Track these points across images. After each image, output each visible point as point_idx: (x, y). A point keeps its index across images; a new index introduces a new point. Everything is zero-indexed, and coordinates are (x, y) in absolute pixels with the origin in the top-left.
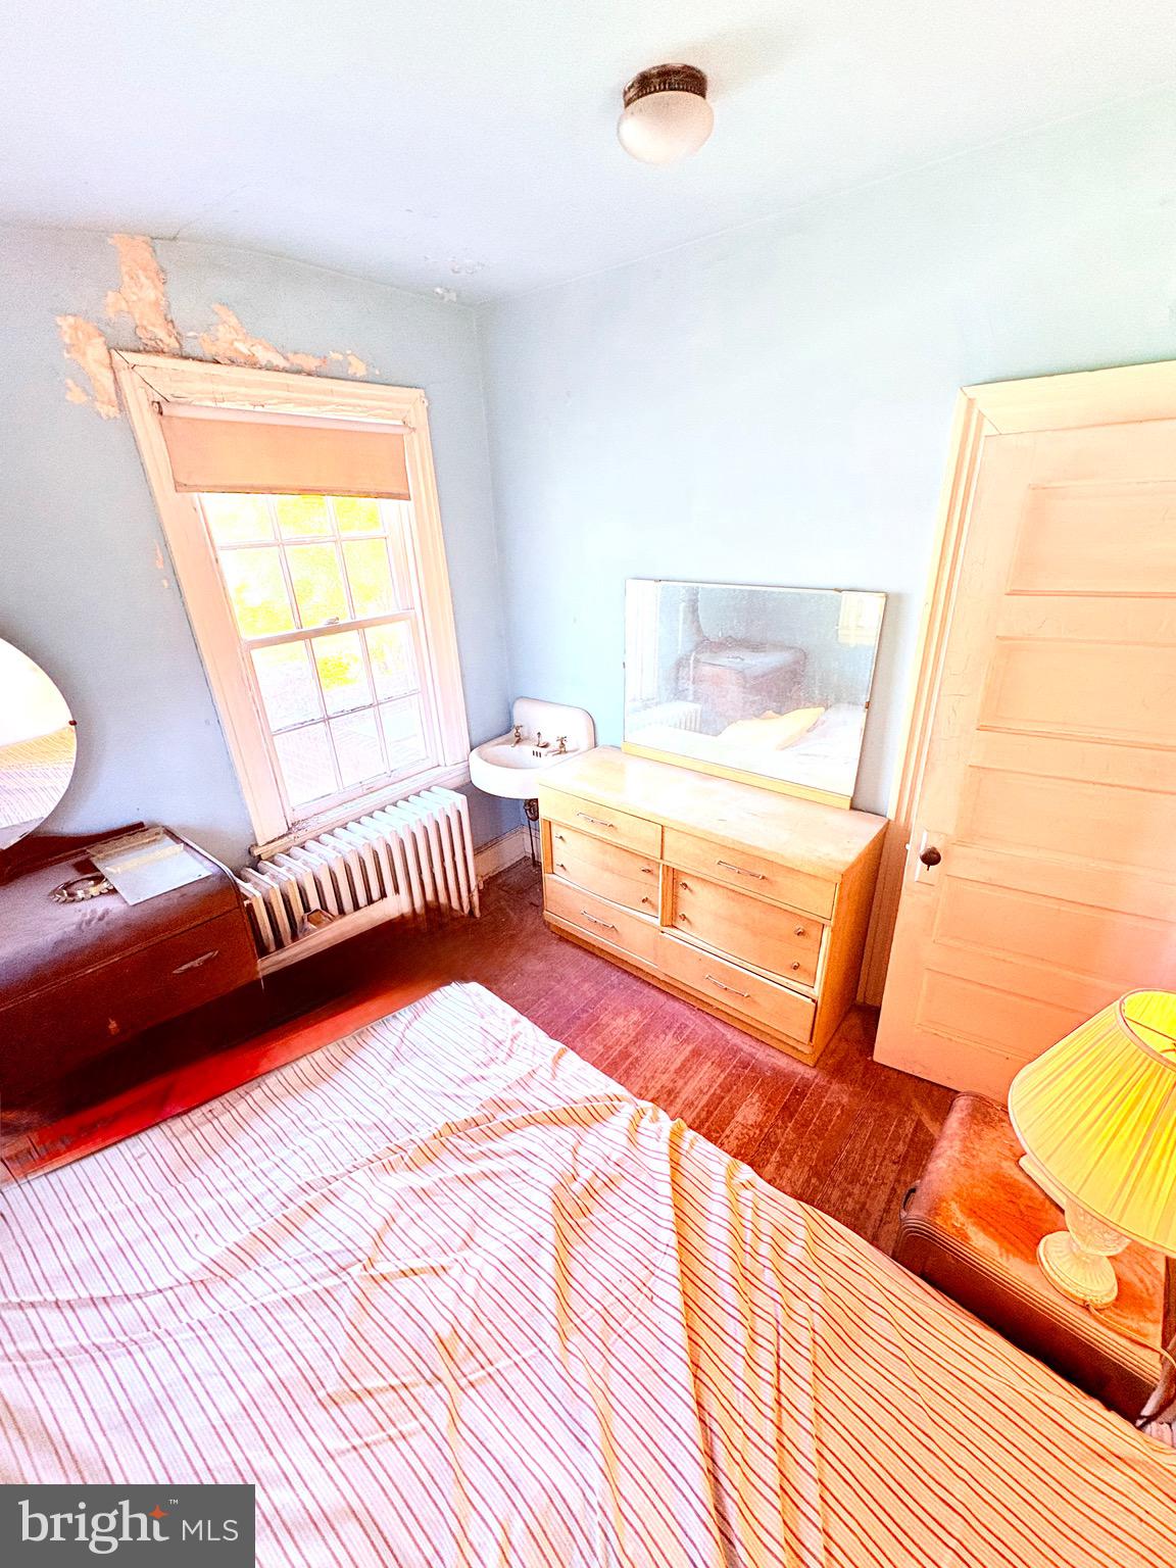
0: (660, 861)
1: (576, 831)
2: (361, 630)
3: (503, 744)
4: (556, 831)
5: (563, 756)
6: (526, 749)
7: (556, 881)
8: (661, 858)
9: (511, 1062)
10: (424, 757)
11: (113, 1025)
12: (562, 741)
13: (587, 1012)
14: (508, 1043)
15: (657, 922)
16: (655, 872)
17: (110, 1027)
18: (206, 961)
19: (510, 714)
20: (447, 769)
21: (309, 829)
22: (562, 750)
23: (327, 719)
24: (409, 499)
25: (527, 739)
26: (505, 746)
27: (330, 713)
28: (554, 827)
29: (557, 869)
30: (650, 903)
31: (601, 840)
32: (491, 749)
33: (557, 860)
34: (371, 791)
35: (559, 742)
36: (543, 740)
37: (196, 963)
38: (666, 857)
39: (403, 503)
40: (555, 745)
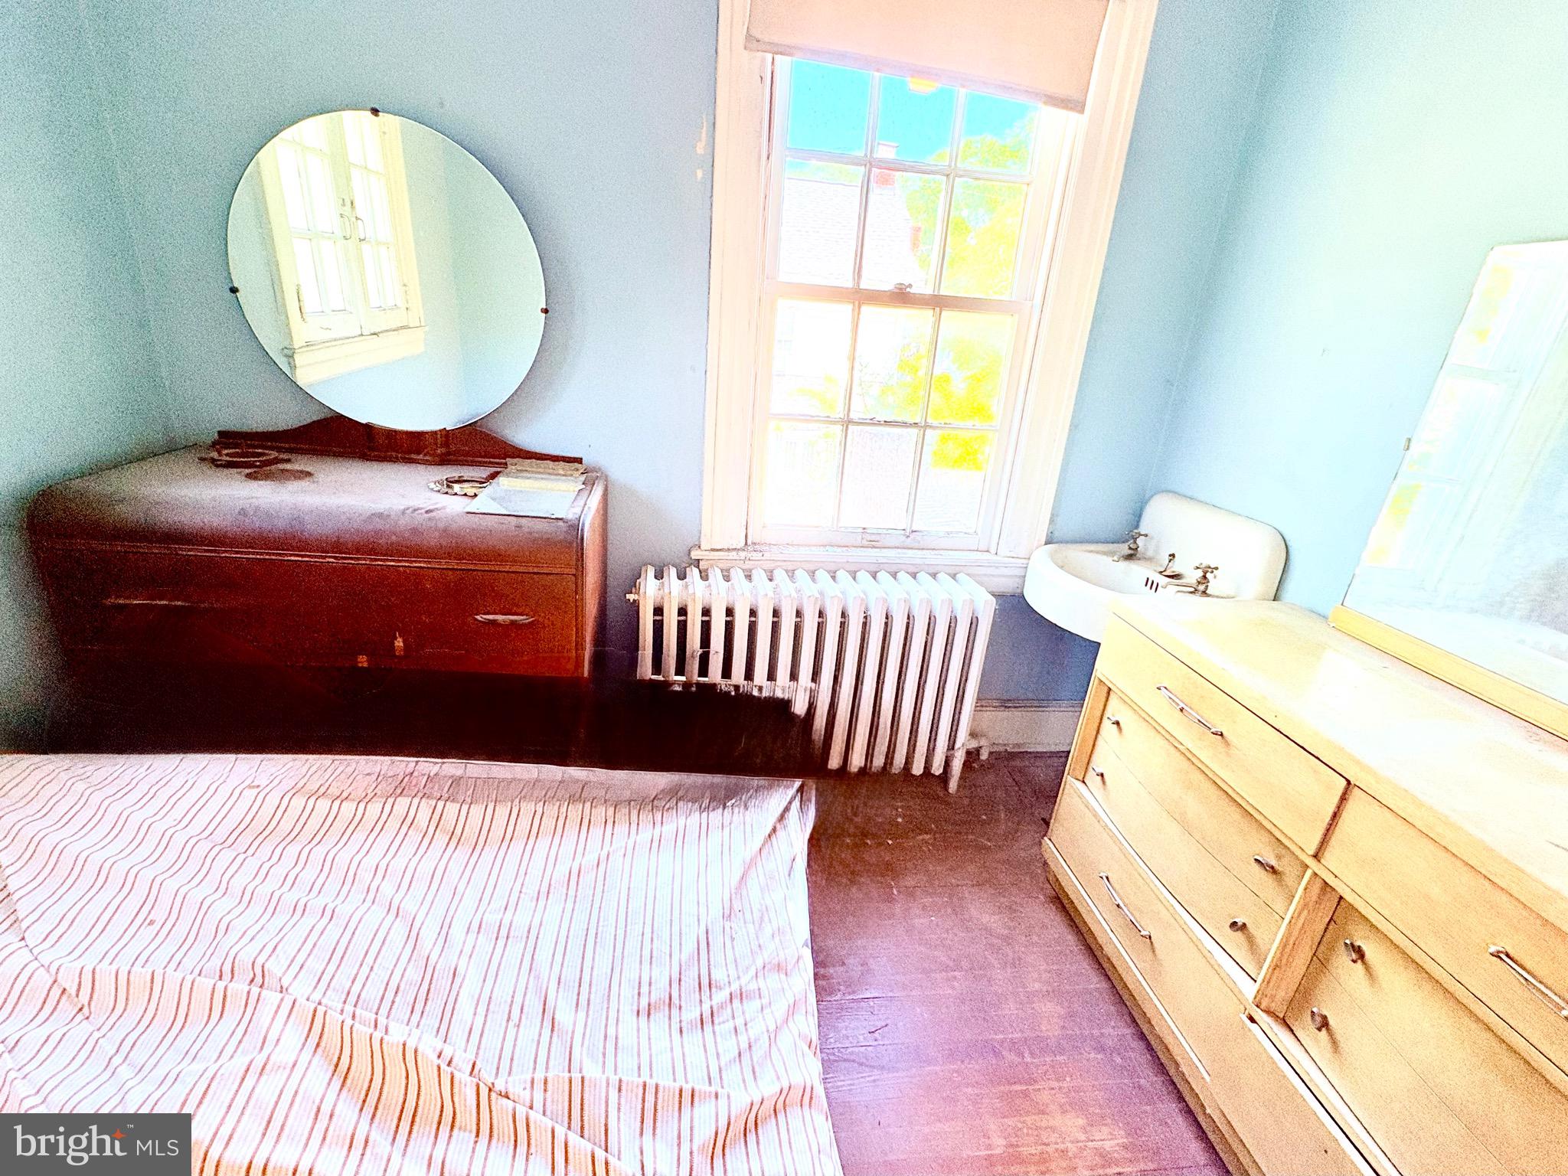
0: (1310, 862)
1: (1148, 720)
2: (938, 309)
3: (1105, 553)
4: (1115, 709)
5: (1197, 599)
6: (1138, 572)
7: (1081, 796)
8: (1316, 856)
9: (693, 1039)
10: (972, 531)
11: (399, 643)
12: (1206, 573)
13: (1021, 1055)
14: (720, 997)
15: (1249, 990)
16: (1290, 879)
17: (397, 644)
18: (513, 622)
19: (1138, 516)
20: (995, 558)
21: (767, 555)
22: (1201, 588)
23: (847, 422)
24: (1082, 111)
25: (1149, 559)
26: (1105, 557)
27: (854, 416)
28: (1113, 701)
29: (1092, 779)
30: (1250, 940)
31: (1189, 757)
32: (1079, 555)
33: (1099, 763)
34: (873, 545)
35: (1200, 573)
36: (1176, 567)
37: (500, 618)
38: (1330, 857)
39: (1073, 115)
40: (1192, 577)
